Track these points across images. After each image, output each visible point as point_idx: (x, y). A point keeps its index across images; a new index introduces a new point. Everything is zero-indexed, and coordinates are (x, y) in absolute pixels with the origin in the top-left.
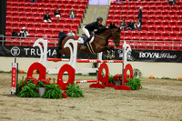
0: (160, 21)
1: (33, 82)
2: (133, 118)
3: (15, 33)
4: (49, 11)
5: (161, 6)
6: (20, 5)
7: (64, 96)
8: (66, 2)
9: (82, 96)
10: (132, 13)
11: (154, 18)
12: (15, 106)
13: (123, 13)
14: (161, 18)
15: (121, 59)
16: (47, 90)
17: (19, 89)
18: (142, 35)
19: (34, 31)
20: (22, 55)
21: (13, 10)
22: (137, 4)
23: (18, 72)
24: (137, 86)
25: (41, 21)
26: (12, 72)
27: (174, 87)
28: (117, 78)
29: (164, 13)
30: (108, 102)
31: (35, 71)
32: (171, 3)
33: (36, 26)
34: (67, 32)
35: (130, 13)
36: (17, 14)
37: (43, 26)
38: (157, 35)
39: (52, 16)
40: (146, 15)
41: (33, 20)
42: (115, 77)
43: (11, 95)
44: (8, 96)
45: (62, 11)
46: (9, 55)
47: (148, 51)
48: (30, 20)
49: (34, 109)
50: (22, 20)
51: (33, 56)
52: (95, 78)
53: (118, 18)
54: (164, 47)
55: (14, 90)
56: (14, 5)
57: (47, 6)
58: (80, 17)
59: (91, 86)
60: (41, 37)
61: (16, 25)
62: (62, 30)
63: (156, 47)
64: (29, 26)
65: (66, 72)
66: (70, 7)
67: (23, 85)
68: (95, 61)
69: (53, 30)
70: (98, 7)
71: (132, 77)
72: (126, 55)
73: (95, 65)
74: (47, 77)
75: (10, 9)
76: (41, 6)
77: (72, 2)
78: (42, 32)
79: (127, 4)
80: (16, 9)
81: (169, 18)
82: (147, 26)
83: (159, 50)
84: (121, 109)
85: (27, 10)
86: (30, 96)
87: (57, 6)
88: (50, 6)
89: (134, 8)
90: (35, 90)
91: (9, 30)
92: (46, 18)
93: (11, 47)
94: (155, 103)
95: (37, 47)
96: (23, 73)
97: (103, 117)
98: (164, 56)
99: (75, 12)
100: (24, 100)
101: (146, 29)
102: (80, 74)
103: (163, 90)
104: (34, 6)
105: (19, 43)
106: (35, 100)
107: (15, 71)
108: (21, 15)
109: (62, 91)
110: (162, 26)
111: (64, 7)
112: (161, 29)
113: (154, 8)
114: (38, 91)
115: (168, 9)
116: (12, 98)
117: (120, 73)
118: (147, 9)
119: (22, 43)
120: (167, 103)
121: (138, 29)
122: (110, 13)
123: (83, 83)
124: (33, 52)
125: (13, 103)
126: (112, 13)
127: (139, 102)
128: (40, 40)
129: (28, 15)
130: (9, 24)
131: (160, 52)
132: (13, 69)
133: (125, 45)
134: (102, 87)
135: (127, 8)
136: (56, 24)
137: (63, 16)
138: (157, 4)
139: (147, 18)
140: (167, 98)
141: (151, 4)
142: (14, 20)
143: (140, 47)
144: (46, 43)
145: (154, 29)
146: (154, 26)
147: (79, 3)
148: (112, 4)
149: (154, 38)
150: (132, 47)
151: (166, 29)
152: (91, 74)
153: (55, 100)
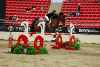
0: (90, 11)
1: (20, 45)
2: (75, 65)
3: (10, 18)
4: (29, 6)
5: (91, 3)
6: (14, 3)
7: (37, 53)
8: (39, 1)
9: (47, 53)
10: (75, 7)
11: (87, 10)
12: (10, 58)
13: (70, 7)
14: (91, 10)
15: (69, 33)
16: (28, 50)
17: (13, 50)
18: (80, 19)
19: (21, 17)
20: (15, 30)
21: (10, 5)
22: (78, 2)
23: (12, 40)
24: (77, 48)
25: (25, 12)
26: (9, 40)
27: (98, 48)
28: (67, 43)
29: (93, 7)
30: (62, 56)
31: (22, 39)
32: (96, 2)
33: (22, 14)
34: (39, 18)
35: (74, 7)
36: (12, 8)
37: (26, 14)
38: (89, 19)
39: (31, 9)
40: (83, 9)
41: (20, 11)
42: (65, 43)
43: (9, 53)
44: (7, 53)
45: (37, 6)
46: (7, 30)
47: (84, 29)
48: (19, 11)
49: (21, 60)
50: (14, 11)
51: (20, 31)
52: (55, 43)
53: (67, 10)
54: (93, 26)
55: (10, 50)
56: (10, 3)
57: (28, 4)
58: (46, 9)
59: (52, 48)
60: (25, 20)
61: (11, 14)
62: (36, 17)
63: (88, 26)
64: (18, 14)
65: (39, 40)
66: (41, 4)
67: (15, 47)
68: (55, 34)
69: (31, 16)
70: (56, 4)
71: (75, 43)
72: (71, 30)
73: (55, 36)
74: (28, 43)
75: (8, 5)
76: (25, 3)
77: (42, 1)
78: (25, 18)
79: (72, 2)
80: (11, 5)
81: (95, 10)
82: (83, 14)
83: (90, 28)
84: (69, 61)
85: (17, 6)
86: (19, 53)
87: (34, 4)
88: (30, 3)
89: (76, 5)
90: (21, 50)
91: (8, 17)
92: (28, 10)
93: (8, 26)
94: (88, 57)
95: (23, 26)
96: (15, 40)
97: (59, 65)
98: (92, 31)
99: (44, 7)
100: (15, 55)
101: (83, 16)
102: (46, 41)
103: (92, 50)
104: (21, 3)
105: (13, 24)
106: (21, 55)
107: (11, 40)
108: (14, 8)
109: (37, 51)
110: (91, 14)
111: (37, 4)
112: (91, 16)
113: (87, 5)
114: (23, 51)
115: (95, 5)
116: (9, 54)
117: (68, 40)
118: (83, 5)
119: (15, 24)
120: (94, 57)
121: (78, 16)
122: (63, 7)
123: (48, 46)
124: (20, 29)
125: (9, 57)
126: (64, 7)
127: (79, 56)
128: (25, 22)
129: (18, 8)
130: (8, 14)
131: (90, 29)
132: (10, 38)
133: (71, 25)
134: (58, 48)
135: (72, 5)
136: (33, 14)
137: (37, 9)
138: (89, 2)
139: (83, 10)
140: (94, 55)
141: (85, 2)
142: (10, 11)
143: (79, 26)
144: (27, 24)
145: (87, 16)
146: (87, 14)
147: (46, 2)
148: (64, 2)
149: (87, 21)
150: (75, 26)
151: (94, 16)
152: (52, 41)
153: (33, 55)
